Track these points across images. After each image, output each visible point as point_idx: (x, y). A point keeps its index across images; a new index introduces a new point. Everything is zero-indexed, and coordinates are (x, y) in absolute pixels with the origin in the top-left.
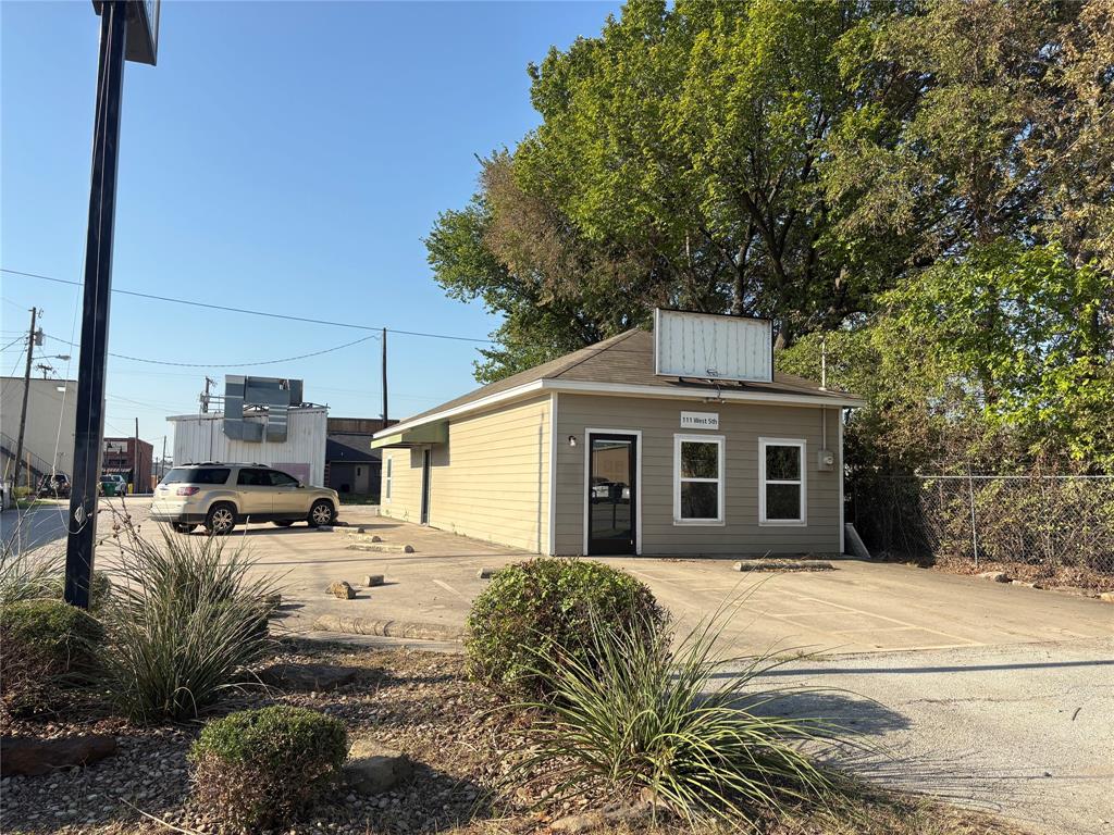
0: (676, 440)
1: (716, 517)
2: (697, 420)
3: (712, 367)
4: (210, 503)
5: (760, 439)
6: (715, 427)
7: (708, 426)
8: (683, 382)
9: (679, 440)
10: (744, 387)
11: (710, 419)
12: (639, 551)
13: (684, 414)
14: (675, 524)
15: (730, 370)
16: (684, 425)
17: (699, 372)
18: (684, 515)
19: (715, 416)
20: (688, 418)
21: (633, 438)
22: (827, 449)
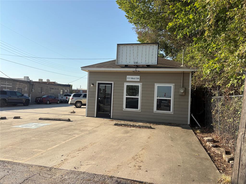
0: (125, 85)
1: (138, 108)
2: (132, 78)
3: (136, 61)
4: (76, 101)
5: (155, 84)
6: (139, 80)
7: (136, 80)
8: (126, 66)
9: (126, 84)
10: (148, 66)
11: (137, 78)
12: (111, 117)
13: (128, 77)
14: (123, 110)
15: (142, 61)
16: (127, 80)
17: (132, 63)
18: (126, 108)
19: (139, 77)
20: (129, 78)
21: (111, 84)
22: (183, 87)
